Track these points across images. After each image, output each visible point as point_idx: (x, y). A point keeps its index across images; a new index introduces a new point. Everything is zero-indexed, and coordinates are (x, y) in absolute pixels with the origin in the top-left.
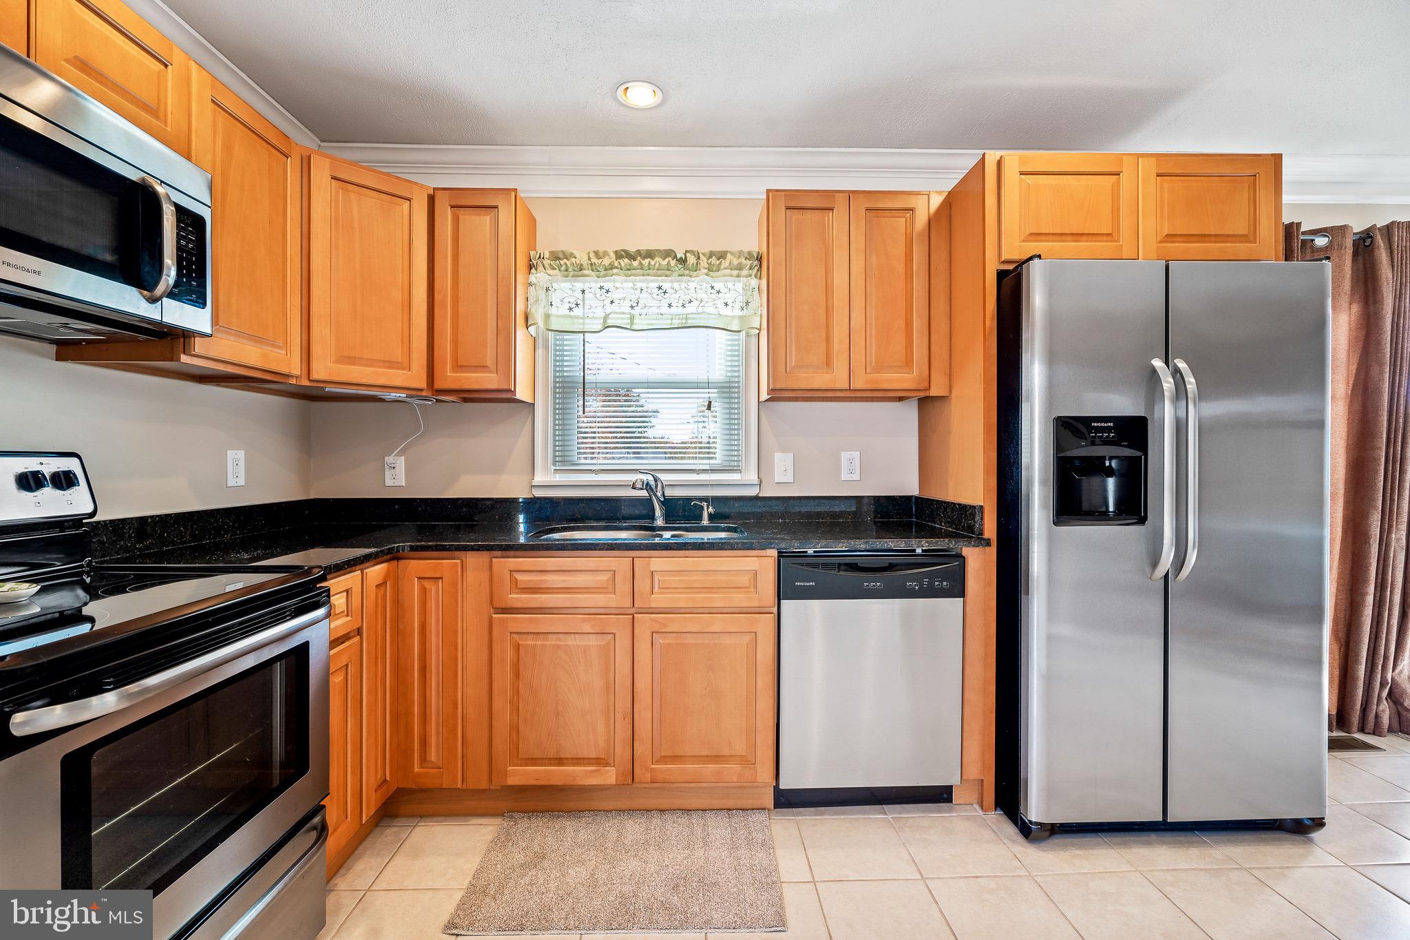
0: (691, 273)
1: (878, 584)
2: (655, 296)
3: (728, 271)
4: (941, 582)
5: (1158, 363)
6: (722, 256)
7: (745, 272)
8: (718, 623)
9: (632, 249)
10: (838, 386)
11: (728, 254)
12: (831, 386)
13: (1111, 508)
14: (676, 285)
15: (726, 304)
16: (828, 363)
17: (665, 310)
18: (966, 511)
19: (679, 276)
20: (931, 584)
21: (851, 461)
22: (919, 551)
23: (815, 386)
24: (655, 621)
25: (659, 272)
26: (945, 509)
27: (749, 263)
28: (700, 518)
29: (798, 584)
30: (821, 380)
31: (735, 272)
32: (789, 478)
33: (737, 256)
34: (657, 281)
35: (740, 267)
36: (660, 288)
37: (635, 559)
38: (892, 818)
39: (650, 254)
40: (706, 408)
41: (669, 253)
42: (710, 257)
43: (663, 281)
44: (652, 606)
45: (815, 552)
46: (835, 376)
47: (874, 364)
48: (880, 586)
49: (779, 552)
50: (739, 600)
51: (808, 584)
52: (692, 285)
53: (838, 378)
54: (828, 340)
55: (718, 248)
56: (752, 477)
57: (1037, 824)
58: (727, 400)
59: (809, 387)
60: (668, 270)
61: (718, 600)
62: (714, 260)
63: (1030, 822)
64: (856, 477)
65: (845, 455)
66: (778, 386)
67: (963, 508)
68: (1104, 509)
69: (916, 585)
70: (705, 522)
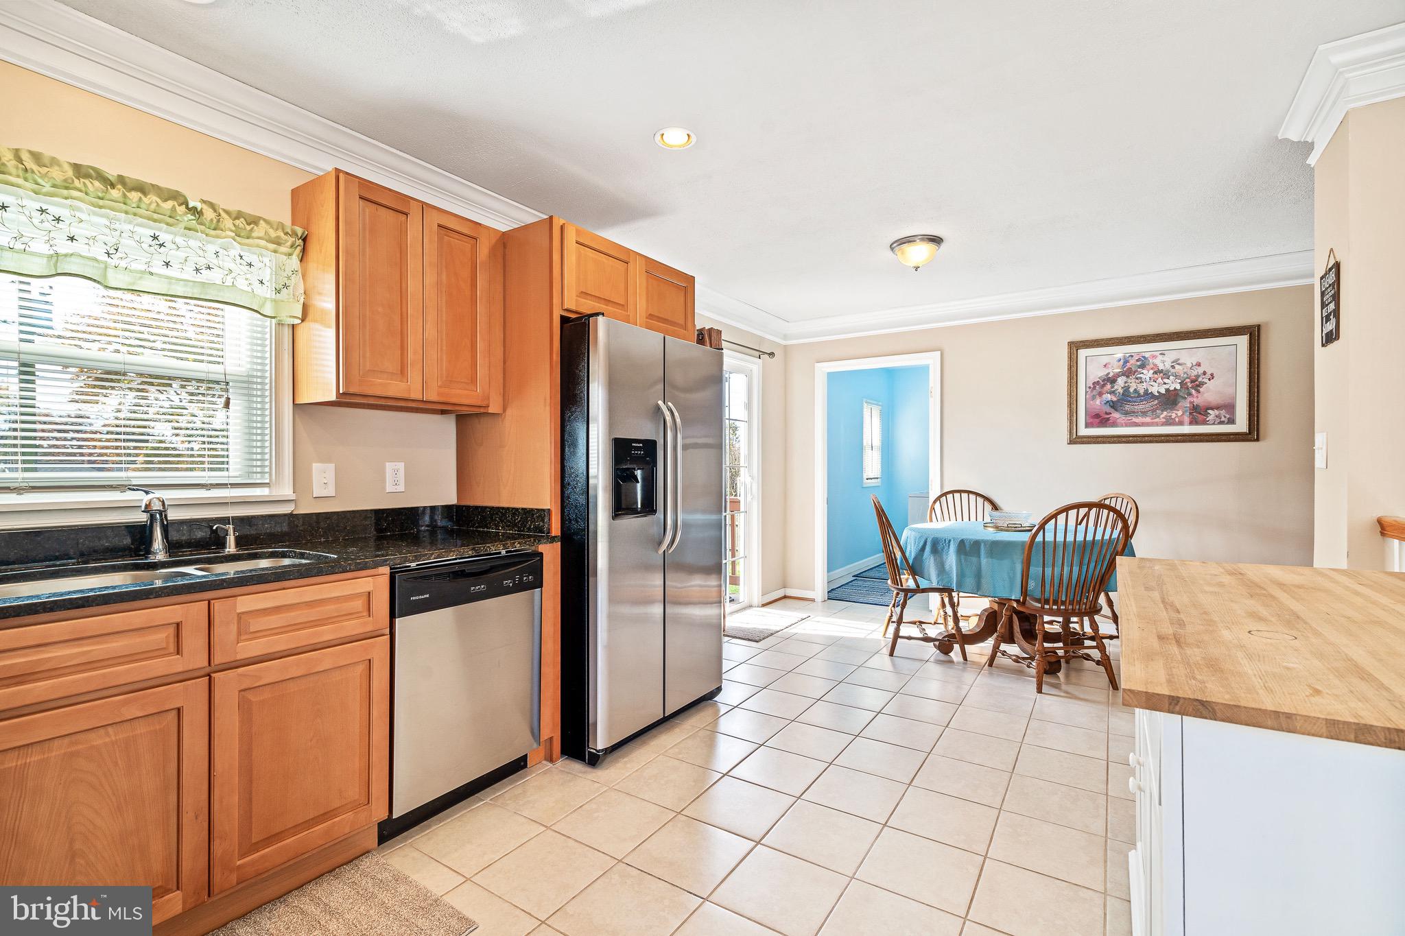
0: (208, 231)
1: (482, 586)
2: (145, 246)
3: (263, 243)
4: (528, 576)
5: (660, 402)
6: (254, 221)
7: (283, 249)
8: (326, 659)
9: (112, 172)
10: (413, 396)
11: (262, 222)
12: (405, 395)
13: (639, 506)
14: (179, 240)
15: (261, 282)
16: (403, 372)
17: (158, 268)
18: (533, 515)
19: (185, 228)
20: (521, 579)
21: (396, 472)
22: (503, 552)
23: (391, 394)
24: (245, 675)
25: (156, 216)
26: (504, 515)
27: (291, 240)
28: (222, 544)
29: (414, 598)
30: (395, 388)
31: (273, 246)
32: (331, 491)
33: (275, 227)
34: (150, 228)
35: (277, 242)
36: (155, 238)
37: (212, 602)
38: (491, 800)
39: (142, 188)
40: (222, 405)
41: (174, 196)
42: (237, 218)
43: (160, 230)
44: (238, 658)
45: (417, 565)
46: (409, 385)
47: (444, 379)
48: (484, 588)
49: (391, 569)
50: (353, 627)
51: (423, 597)
52: (211, 248)
53: (412, 387)
54: (403, 348)
55: (248, 210)
56: (287, 491)
57: (602, 750)
58: (246, 398)
59: (384, 394)
60: (170, 217)
61: (327, 633)
62: (240, 222)
63: (598, 751)
64: (401, 488)
65: (389, 467)
66: (352, 390)
67: (528, 512)
68: (635, 507)
69: (511, 582)
70: (231, 548)
